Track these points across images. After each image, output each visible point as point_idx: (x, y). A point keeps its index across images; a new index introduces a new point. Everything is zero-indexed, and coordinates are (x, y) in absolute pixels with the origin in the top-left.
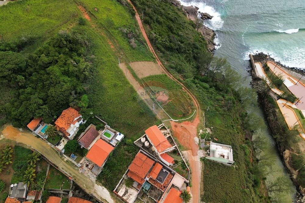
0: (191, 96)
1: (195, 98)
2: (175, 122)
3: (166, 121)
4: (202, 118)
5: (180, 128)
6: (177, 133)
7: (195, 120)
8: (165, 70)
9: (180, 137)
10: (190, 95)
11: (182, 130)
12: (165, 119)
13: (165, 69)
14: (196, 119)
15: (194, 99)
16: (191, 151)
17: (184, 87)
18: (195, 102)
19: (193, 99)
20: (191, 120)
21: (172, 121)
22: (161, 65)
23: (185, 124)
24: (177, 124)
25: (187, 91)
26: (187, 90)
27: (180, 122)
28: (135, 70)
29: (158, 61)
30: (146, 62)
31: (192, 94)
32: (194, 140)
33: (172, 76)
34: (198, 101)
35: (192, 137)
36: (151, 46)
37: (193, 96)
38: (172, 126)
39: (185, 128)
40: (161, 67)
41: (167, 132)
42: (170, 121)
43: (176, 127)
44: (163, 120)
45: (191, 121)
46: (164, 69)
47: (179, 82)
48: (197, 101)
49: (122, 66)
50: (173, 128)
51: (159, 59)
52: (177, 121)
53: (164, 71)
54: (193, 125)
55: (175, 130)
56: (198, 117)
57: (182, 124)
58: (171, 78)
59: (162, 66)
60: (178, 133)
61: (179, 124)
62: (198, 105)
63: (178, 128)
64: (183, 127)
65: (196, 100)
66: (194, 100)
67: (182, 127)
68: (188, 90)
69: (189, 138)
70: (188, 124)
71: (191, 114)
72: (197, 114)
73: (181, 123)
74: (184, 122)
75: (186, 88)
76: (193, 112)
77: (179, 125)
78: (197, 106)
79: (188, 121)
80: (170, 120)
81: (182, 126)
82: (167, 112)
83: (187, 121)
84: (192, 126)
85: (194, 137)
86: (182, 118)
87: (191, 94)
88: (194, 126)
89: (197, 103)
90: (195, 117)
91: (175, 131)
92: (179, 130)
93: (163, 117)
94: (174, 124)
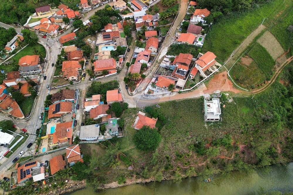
2: (227, 75)
3: (225, 68)
4: (241, 95)
6: (218, 77)
7: (237, 90)
8: (284, 66)
9: (216, 80)
11: (222, 80)
12: (227, 67)
15: (261, 90)
16: (207, 89)
17: (272, 83)
18: (257, 91)
20: (235, 87)
21: (227, 72)
22: (287, 62)
23: (229, 83)
24: (226, 76)
25: (268, 85)
27: (229, 78)
28: (263, 37)
30: (279, 45)
32: (217, 90)
33: (280, 72)
35: (219, 88)
37: (264, 89)
38: (222, 73)
39: (225, 83)
40: (285, 62)
41: (215, 70)
42: (226, 71)
43: (223, 76)
48: (259, 92)
49: (261, 27)
52: (229, 76)
53: (282, 66)
55: (220, 76)
57: (227, 80)
58: (277, 72)
60: (219, 78)
63: (223, 78)
67: (225, 80)
69: (217, 86)
71: (241, 86)
72: (244, 92)
73: (228, 79)
74: (230, 81)
76: (245, 88)
77: (226, 78)
78: (254, 92)
79: (233, 85)
80: (227, 70)
81: (226, 80)
82: (233, 67)
85: (220, 90)
86: (234, 79)
88: (230, 89)
89: (257, 92)
90: (240, 90)
92: (222, 79)
93: (227, 65)
94: (225, 74)
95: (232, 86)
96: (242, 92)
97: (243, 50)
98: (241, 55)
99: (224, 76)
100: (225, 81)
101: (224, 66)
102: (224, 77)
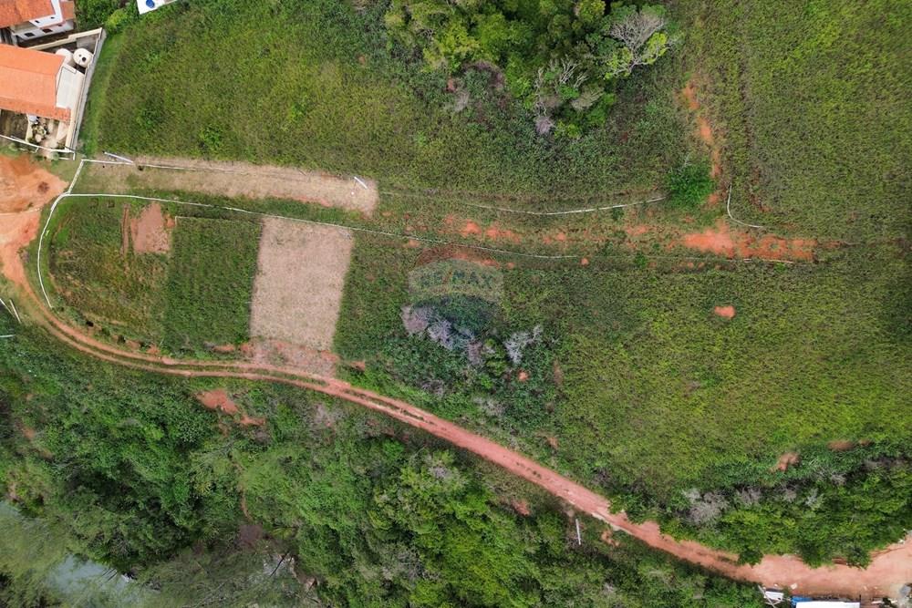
0: (115, 351)
1: (97, 354)
2: (53, 195)
3: (78, 172)
4: (11, 293)
5: (31, 195)
6: (26, 172)
7: (22, 270)
8: (293, 377)
9: (11, 173)
10: (120, 353)
11: (23, 195)
12: (83, 175)
13: (297, 382)
14: (21, 273)
15: (96, 349)
17: (171, 370)
18: (79, 337)
19: (100, 346)
20: (28, 256)
21: (65, 190)
22: (321, 383)
23: (30, 225)
24: (47, 197)
25: (148, 363)
26: (151, 368)
27: (45, 211)
28: (309, 229)
29: (347, 392)
31: (124, 363)
33: (250, 375)
34: (75, 350)
36: (430, 428)
37: (110, 358)
38: (51, 176)
39: (18, 210)
40: (315, 376)
41: (47, 143)
42: (66, 184)
43: (40, 187)
44: (85, 163)
45: (25, 252)
46: (301, 379)
47: (205, 373)
48: (80, 347)
49: (360, 193)
50: (44, 175)
51: (347, 400)
52: (52, 209)
53: (290, 371)
54: (12, 244)
55: (36, 176)
56: (22, 286)
57: (34, 213)
58: (246, 366)
59: (313, 381)
60: (23, 178)
61: (41, 204)
62: (66, 335)
63: (35, 192)
64: (26, 210)
65: (88, 350)
66: (92, 342)
67: (30, 205)
68: (144, 367)
70: (26, 232)
71: (45, 275)
72: (33, 296)
73: (42, 213)
74: (36, 224)
75: (159, 369)
76: (52, 292)
77: (40, 201)
78: (65, 328)
79: (31, 242)
80: (71, 186)
81: (31, 210)
82: (96, 198)
83: (34, 237)
84: (10, 240)
87: (124, 358)
89: (73, 338)
91: (35, 172)
92: (27, 189)
93: (91, 174)
94: (51, 190)
95: (27, 244)
96: (29, 290)
97: (198, 188)
98: (163, 193)
99: (43, 187)
100: (26, 205)
101: (81, 164)
102: (38, 195)
